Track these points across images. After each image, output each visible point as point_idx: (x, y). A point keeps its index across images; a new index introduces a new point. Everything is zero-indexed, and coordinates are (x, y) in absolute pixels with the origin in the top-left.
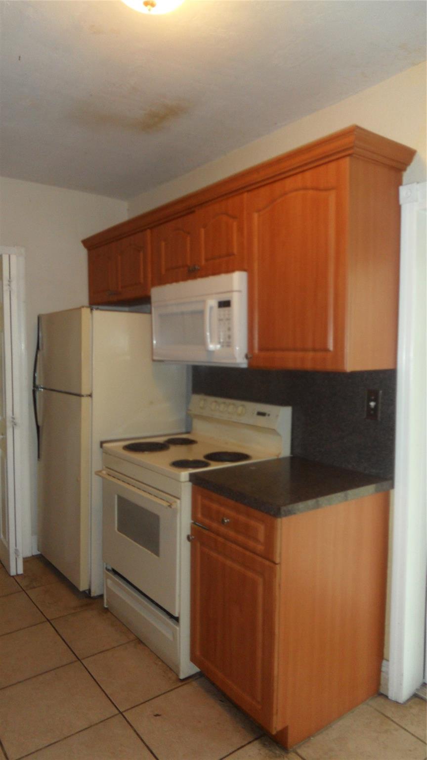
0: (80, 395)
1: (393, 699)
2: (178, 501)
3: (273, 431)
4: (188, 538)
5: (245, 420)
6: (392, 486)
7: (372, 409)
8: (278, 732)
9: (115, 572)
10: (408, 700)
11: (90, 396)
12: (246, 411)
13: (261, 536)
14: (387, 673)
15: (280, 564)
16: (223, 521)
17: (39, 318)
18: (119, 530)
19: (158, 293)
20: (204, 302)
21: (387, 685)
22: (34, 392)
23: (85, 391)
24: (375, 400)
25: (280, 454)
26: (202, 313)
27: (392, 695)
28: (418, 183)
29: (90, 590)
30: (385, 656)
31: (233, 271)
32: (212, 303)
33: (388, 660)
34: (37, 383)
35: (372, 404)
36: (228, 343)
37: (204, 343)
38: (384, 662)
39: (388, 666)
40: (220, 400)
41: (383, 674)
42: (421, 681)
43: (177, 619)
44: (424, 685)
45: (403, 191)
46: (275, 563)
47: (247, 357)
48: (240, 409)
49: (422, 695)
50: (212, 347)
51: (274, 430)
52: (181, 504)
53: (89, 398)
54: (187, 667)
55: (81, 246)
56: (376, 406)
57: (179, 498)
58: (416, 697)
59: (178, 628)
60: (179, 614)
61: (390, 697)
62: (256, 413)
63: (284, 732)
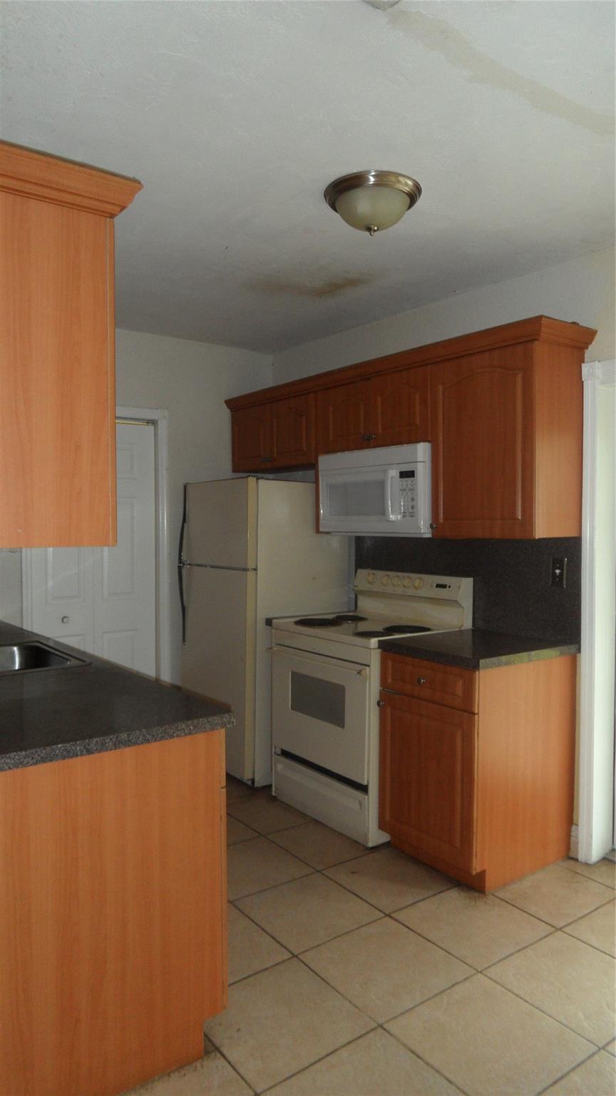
0: (246, 570)
1: (583, 861)
2: (368, 668)
3: (454, 603)
4: (378, 703)
5: (424, 592)
6: (579, 650)
7: (558, 577)
8: (477, 874)
9: (285, 754)
10: (598, 862)
11: (255, 569)
12: (425, 583)
13: (459, 690)
14: (577, 838)
15: (478, 714)
16: (419, 681)
17: (185, 487)
18: (292, 708)
19: (325, 461)
20: (385, 471)
21: (577, 848)
22: (180, 569)
23: (251, 565)
24: (561, 568)
25: (462, 626)
26: (381, 484)
27: (581, 857)
28: (599, 361)
29: (253, 780)
30: (574, 822)
31: (418, 441)
32: (394, 473)
33: (577, 825)
34: (184, 558)
35: (558, 571)
36: (411, 513)
37: (383, 512)
38: (574, 827)
39: (577, 830)
40: (392, 574)
41: (572, 839)
42: (610, 846)
43: (364, 789)
44: (613, 850)
45: (585, 368)
46: (474, 714)
47: (431, 526)
48: (417, 583)
49: (612, 858)
50: (392, 517)
51: (456, 601)
52: (370, 671)
53: (254, 572)
54: (375, 836)
55: (225, 406)
56: (561, 574)
57: (368, 666)
58: (606, 860)
59: (366, 797)
60: (368, 781)
61: (579, 859)
62: (435, 585)
63: (482, 874)
